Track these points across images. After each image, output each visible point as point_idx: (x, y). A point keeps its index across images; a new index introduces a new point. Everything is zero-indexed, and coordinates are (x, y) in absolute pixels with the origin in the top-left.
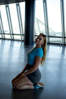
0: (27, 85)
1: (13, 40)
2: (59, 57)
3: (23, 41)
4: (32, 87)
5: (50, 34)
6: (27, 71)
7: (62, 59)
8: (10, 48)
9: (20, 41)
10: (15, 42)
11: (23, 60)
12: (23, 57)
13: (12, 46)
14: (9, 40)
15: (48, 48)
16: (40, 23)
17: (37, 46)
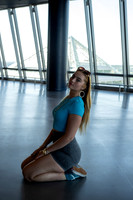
0: (51, 172)
1: (23, 81)
2: (117, 115)
3: (44, 83)
4: (63, 177)
5: (99, 69)
6: (52, 143)
7: (123, 120)
8: (19, 97)
9: (38, 82)
10: (28, 85)
11: (44, 122)
12: (44, 115)
13: (21, 93)
14: (16, 80)
15: (96, 98)
16: (78, 46)
17: (73, 93)
